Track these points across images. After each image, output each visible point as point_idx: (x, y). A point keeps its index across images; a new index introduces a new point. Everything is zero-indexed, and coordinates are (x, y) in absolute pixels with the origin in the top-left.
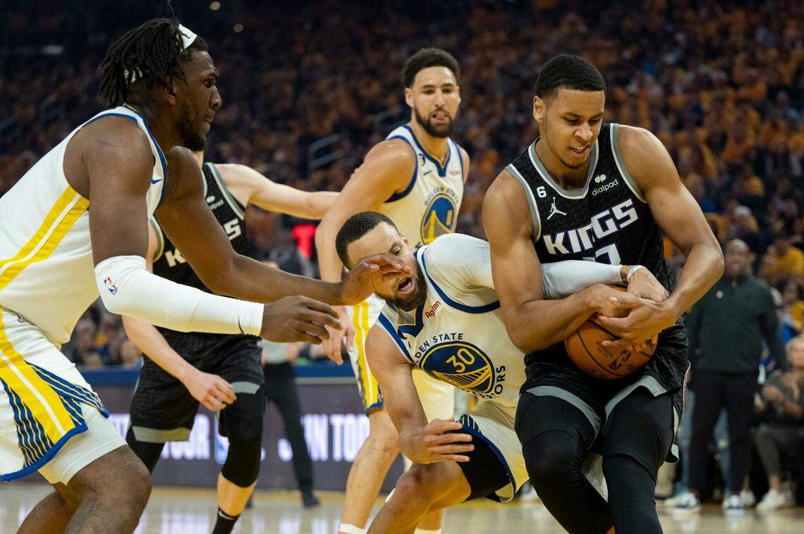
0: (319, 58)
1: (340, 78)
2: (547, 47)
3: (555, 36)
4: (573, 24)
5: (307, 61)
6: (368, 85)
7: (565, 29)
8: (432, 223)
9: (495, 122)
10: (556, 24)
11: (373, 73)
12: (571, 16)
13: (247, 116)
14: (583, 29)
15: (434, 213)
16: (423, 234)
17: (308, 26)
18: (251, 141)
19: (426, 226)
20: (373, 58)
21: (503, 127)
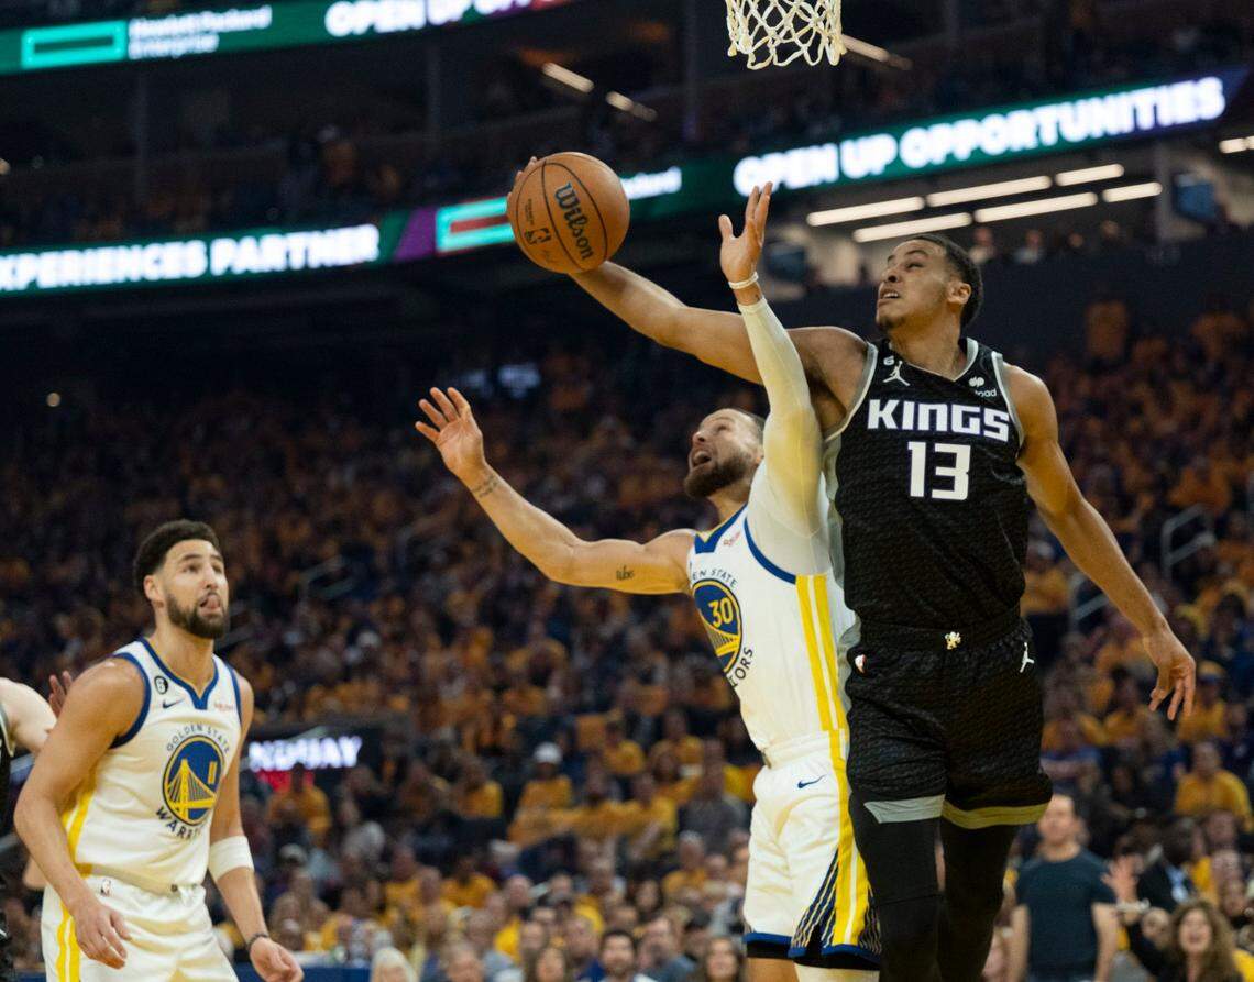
0: (216, 483)
1: (249, 514)
2: (570, 469)
3: (583, 452)
4: (611, 433)
5: (196, 486)
6: (294, 524)
7: (598, 441)
8: (184, 780)
9: (489, 584)
10: (585, 433)
11: (301, 507)
12: (609, 422)
13: (101, 574)
14: (626, 441)
15: (185, 763)
16: (168, 796)
17: (199, 433)
18: (105, 612)
19: (173, 783)
20: (300, 486)
21: (501, 591)
